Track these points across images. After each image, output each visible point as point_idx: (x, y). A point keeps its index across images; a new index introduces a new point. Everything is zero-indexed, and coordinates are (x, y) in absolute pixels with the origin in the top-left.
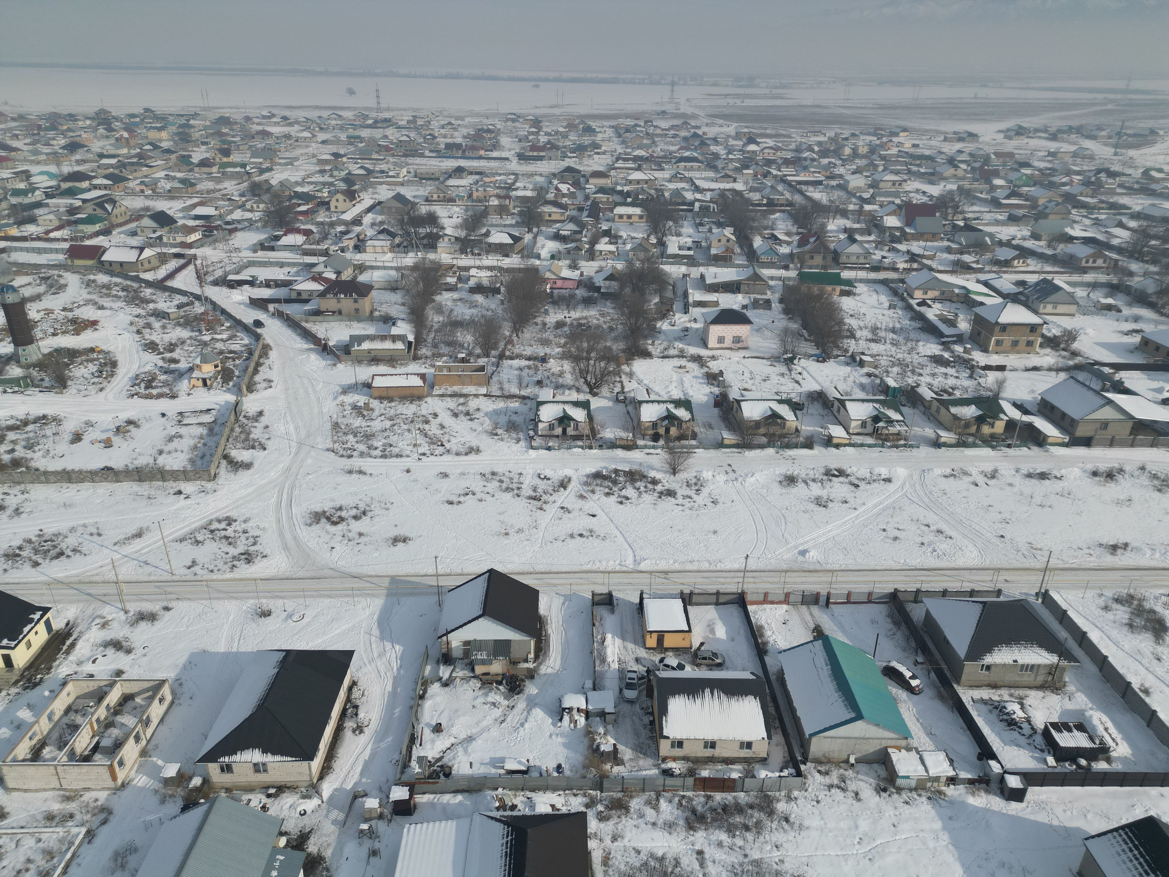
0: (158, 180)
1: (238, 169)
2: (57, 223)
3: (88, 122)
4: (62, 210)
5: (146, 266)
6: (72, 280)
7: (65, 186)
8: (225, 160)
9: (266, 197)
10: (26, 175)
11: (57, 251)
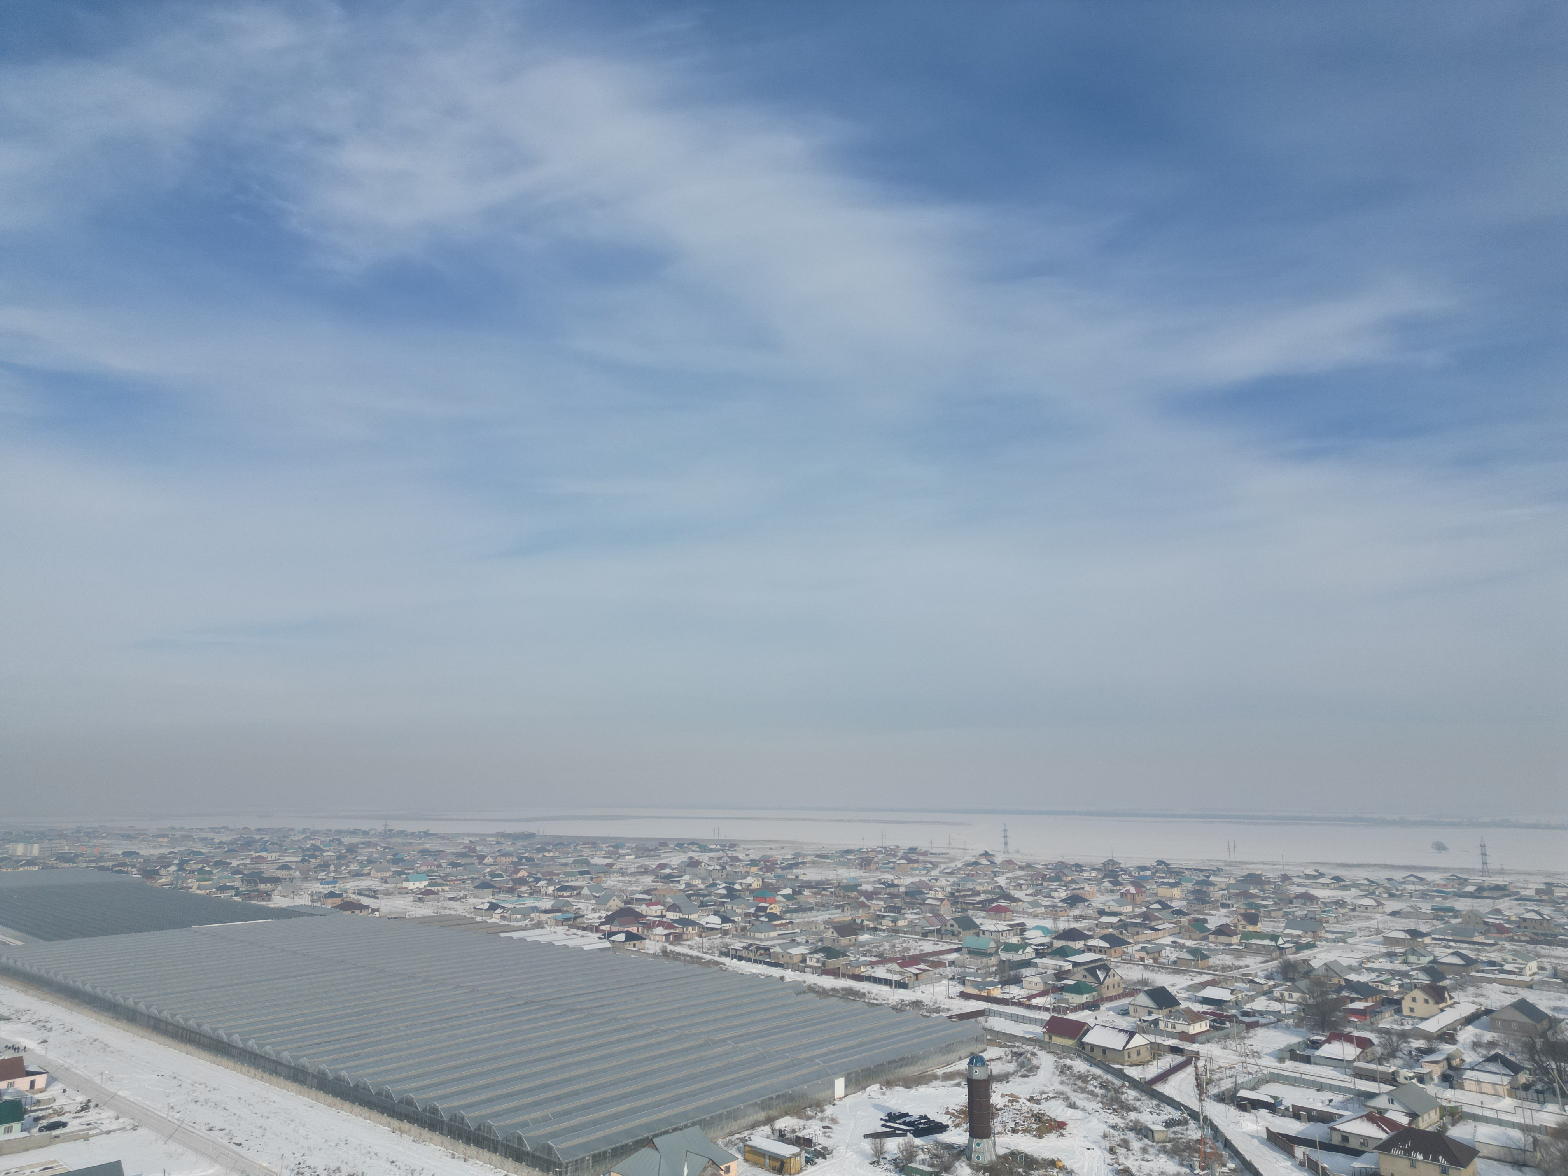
0: (1162, 947)
1: (1267, 942)
2: (1041, 987)
3: (1094, 874)
4: (1050, 972)
5: (1134, 1057)
6: (1045, 1060)
7: (1058, 944)
8: (1250, 928)
9: (1303, 984)
10: (1021, 928)
11: (1035, 1021)
